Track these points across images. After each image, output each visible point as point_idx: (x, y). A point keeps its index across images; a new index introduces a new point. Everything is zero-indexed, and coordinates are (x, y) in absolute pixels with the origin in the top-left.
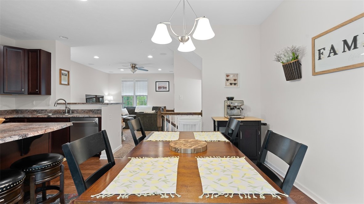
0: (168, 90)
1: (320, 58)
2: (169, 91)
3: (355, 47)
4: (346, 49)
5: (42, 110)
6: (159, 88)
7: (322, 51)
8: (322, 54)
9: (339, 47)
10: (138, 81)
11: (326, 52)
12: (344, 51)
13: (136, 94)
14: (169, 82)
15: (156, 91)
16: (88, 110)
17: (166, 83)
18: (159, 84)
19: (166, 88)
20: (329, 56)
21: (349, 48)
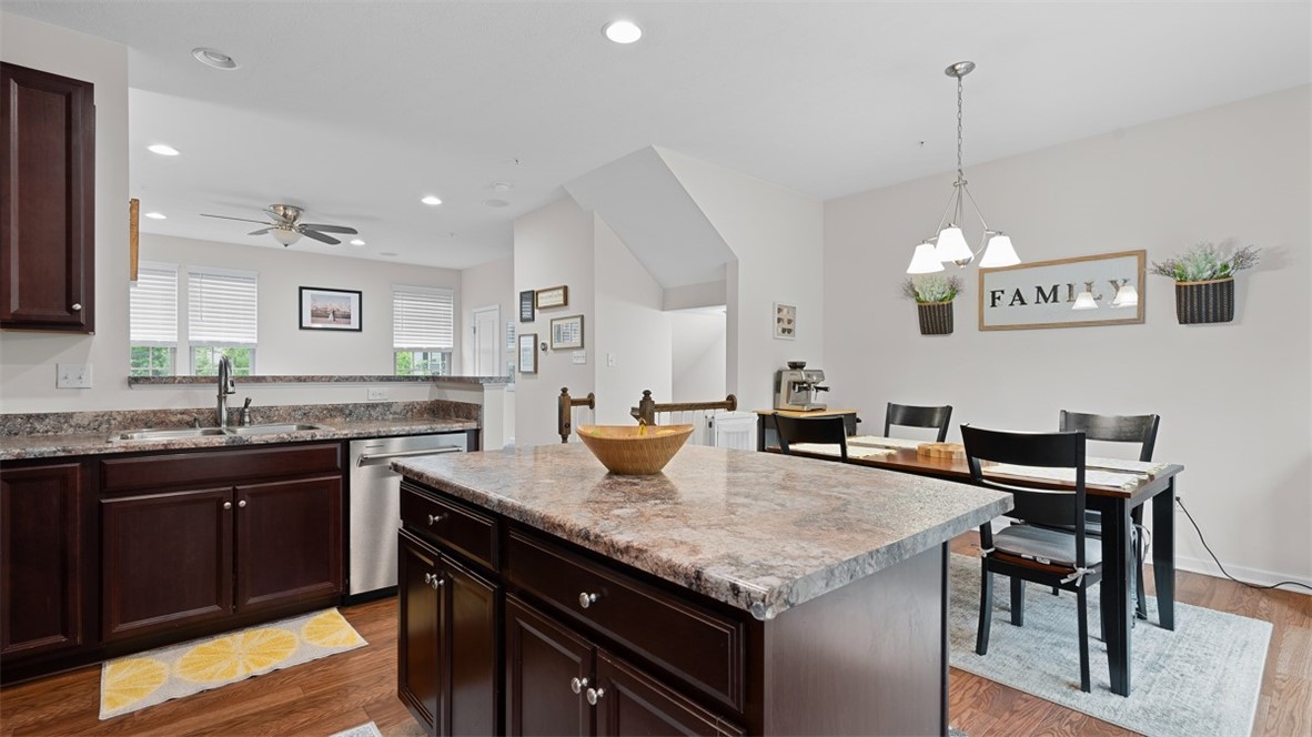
0: (358, 328)
1: (993, 305)
2: (360, 330)
3: (1055, 300)
4: (1041, 299)
5: (29, 417)
6: (316, 315)
7: (997, 295)
8: (999, 298)
9: (1030, 295)
10: (202, 275)
11: (1007, 298)
12: (1038, 302)
13: (191, 338)
14: (360, 293)
15: (301, 327)
16: (325, 408)
17: (349, 298)
18: (314, 298)
19: (348, 317)
20: (1011, 304)
21: (1046, 300)
